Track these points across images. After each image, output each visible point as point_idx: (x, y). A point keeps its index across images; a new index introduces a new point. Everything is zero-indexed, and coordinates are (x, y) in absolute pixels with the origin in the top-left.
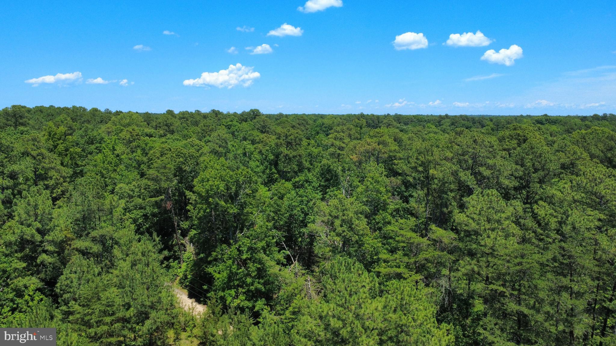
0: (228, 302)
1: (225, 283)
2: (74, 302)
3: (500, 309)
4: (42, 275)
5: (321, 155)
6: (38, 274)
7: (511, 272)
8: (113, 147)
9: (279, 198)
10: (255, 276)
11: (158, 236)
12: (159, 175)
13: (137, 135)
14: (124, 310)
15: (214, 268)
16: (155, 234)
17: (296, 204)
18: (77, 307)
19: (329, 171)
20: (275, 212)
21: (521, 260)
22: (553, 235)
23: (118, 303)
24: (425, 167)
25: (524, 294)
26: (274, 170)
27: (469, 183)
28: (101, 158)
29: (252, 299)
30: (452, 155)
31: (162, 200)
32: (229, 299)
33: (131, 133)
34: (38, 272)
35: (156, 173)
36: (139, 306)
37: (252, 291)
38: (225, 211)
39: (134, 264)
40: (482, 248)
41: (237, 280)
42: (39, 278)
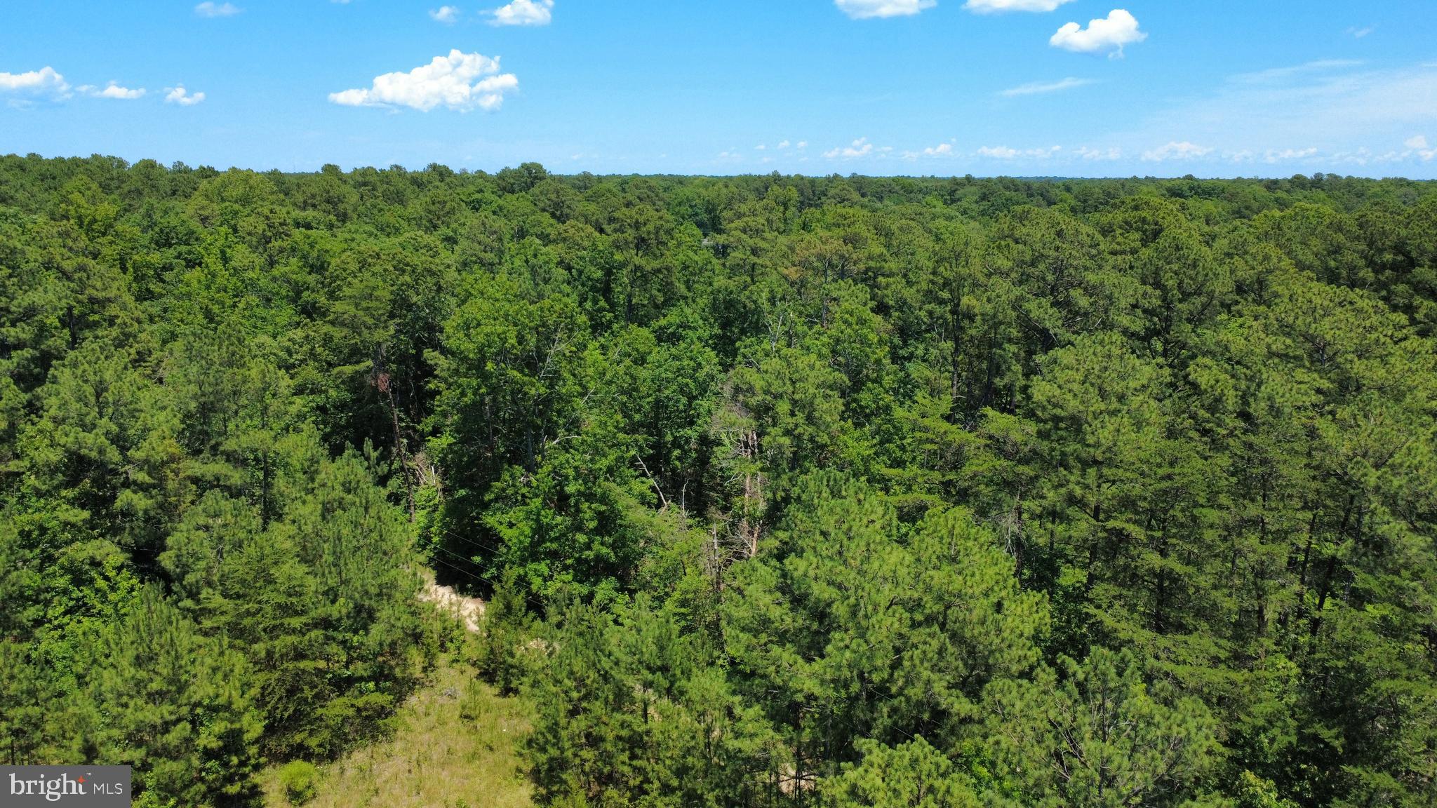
0: (534, 588)
1: (525, 549)
2: (210, 591)
3: (1126, 567)
4: (127, 538)
5: (709, 267)
6: (115, 535)
7: (1148, 494)
8: (223, 252)
9: (635, 362)
10: (596, 528)
11: (375, 449)
12: (361, 313)
13: (281, 224)
14: (328, 602)
15: (499, 514)
16: (368, 445)
17: (670, 375)
18: (217, 601)
19: (730, 304)
20: (628, 392)
21: (1170, 470)
22: (1231, 421)
23: (313, 588)
24: (951, 291)
25: (1174, 536)
26: (602, 303)
27: (1048, 324)
28: (203, 278)
29: (587, 579)
30: (1010, 264)
31: (368, 371)
32: (536, 583)
33: (267, 218)
34: (114, 531)
35: (352, 310)
36: (357, 595)
37: (587, 561)
38: (518, 393)
39: (327, 511)
40: (1092, 450)
41: (551, 541)
42: (119, 543)
